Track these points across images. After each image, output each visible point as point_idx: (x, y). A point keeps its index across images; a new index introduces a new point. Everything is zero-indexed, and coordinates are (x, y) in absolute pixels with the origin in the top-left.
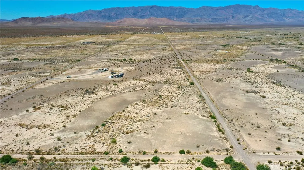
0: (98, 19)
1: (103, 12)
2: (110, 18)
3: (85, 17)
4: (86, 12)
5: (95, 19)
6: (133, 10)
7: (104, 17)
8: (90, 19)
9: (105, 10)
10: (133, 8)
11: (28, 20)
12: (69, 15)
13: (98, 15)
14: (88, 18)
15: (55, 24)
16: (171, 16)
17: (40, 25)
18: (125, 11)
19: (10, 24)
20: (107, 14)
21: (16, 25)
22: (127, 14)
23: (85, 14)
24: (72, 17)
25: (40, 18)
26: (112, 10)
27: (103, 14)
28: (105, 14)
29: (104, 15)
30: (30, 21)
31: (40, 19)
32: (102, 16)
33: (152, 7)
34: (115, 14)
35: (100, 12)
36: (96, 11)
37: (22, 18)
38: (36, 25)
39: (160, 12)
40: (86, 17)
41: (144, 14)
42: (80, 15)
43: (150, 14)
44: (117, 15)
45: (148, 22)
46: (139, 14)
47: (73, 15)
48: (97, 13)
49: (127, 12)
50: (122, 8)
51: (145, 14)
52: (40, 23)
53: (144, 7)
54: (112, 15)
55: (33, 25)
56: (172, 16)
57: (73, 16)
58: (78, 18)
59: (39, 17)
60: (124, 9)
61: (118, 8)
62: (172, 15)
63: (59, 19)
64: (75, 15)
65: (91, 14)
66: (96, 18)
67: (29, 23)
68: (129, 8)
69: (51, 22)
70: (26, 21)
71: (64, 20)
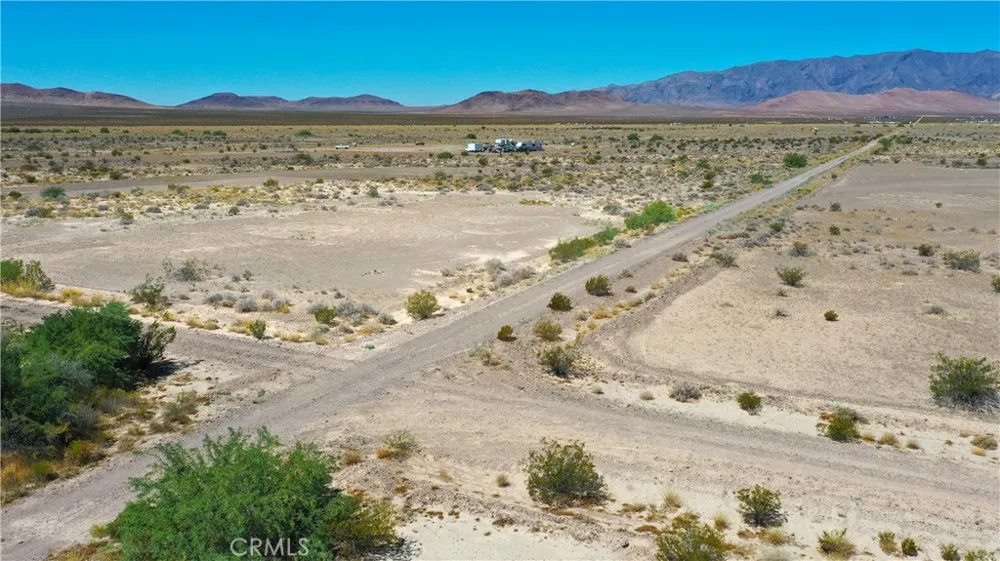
0: (710, 99)
1: (730, 77)
2: (749, 95)
3: (670, 95)
4: (674, 78)
5: (699, 99)
6: (832, 70)
7: (730, 92)
8: (685, 98)
9: (736, 70)
10: (835, 60)
11: (497, 100)
12: (623, 88)
13: (709, 88)
14: (678, 95)
16: (979, 86)
17: (527, 112)
18: (804, 72)
20: (741, 83)
22: (811, 81)
23: (670, 85)
24: (631, 95)
25: (530, 93)
26: (758, 69)
27: (726, 83)
28: (733, 84)
29: (733, 86)
30: (502, 103)
31: (530, 97)
32: (723, 90)
33: (906, 56)
34: (767, 82)
35: (718, 77)
36: (705, 75)
37: (483, 93)
38: (517, 113)
39: (937, 72)
40: (674, 93)
41: (874, 79)
42: (653, 88)
43: (896, 78)
44: (774, 85)
45: (879, 105)
46: (852, 82)
47: (634, 87)
48: (707, 81)
49: (810, 76)
50: (795, 62)
51: (875, 82)
52: (529, 106)
53: (875, 57)
54: (759, 86)
55: (511, 113)
56: (985, 87)
57: (632, 90)
58: (645, 98)
59: (530, 90)
60: (802, 65)
61: (782, 63)
62: (986, 83)
63: (584, 95)
64: (639, 87)
65: (687, 85)
66: (704, 95)
67: (499, 108)
68: (817, 63)
69: (558, 103)
70: (494, 101)
71: (596, 98)
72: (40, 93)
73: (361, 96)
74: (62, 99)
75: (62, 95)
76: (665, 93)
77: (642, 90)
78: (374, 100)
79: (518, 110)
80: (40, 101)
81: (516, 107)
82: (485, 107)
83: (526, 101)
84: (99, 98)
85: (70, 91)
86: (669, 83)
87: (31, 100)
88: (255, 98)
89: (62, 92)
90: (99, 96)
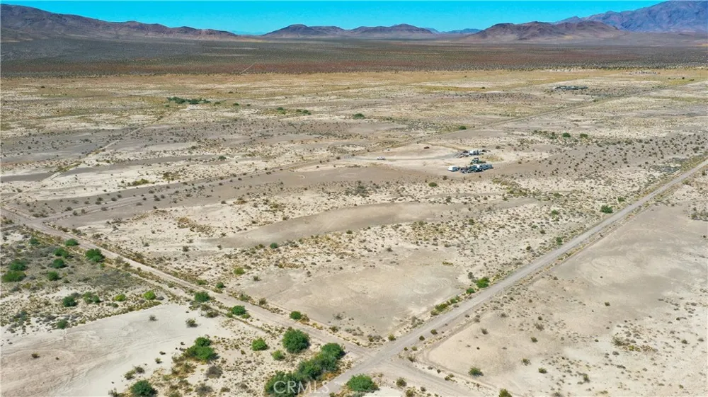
0: (698, 23)
3: (661, 19)
4: (665, 5)
5: (688, 24)
8: (675, 23)
11: (508, 30)
12: (620, 14)
13: (697, 13)
14: (668, 20)
15: (568, 38)
17: (533, 41)
19: (470, 40)
21: (483, 41)
23: (663, 11)
24: (626, 20)
25: (536, 25)
30: (512, 33)
31: (535, 27)
37: (497, 25)
38: (524, 42)
40: (665, 17)
42: (647, 14)
47: (629, 13)
48: (697, 7)
52: (534, 35)
55: (517, 42)
57: (627, 16)
58: (639, 22)
59: (536, 22)
63: (582, 26)
64: (634, 13)
65: (678, 11)
66: (692, 20)
67: (510, 38)
69: (559, 33)
70: (505, 32)
71: (592, 28)
72: (171, 31)
73: (401, 26)
74: (186, 35)
75: (186, 32)
76: (657, 17)
77: (636, 16)
78: (410, 29)
79: (525, 39)
80: (171, 37)
81: (524, 36)
82: (499, 36)
83: (531, 31)
84: (211, 34)
85: (191, 29)
86: (661, 9)
87: (165, 36)
88: (320, 28)
89: (187, 30)
90: (211, 32)
